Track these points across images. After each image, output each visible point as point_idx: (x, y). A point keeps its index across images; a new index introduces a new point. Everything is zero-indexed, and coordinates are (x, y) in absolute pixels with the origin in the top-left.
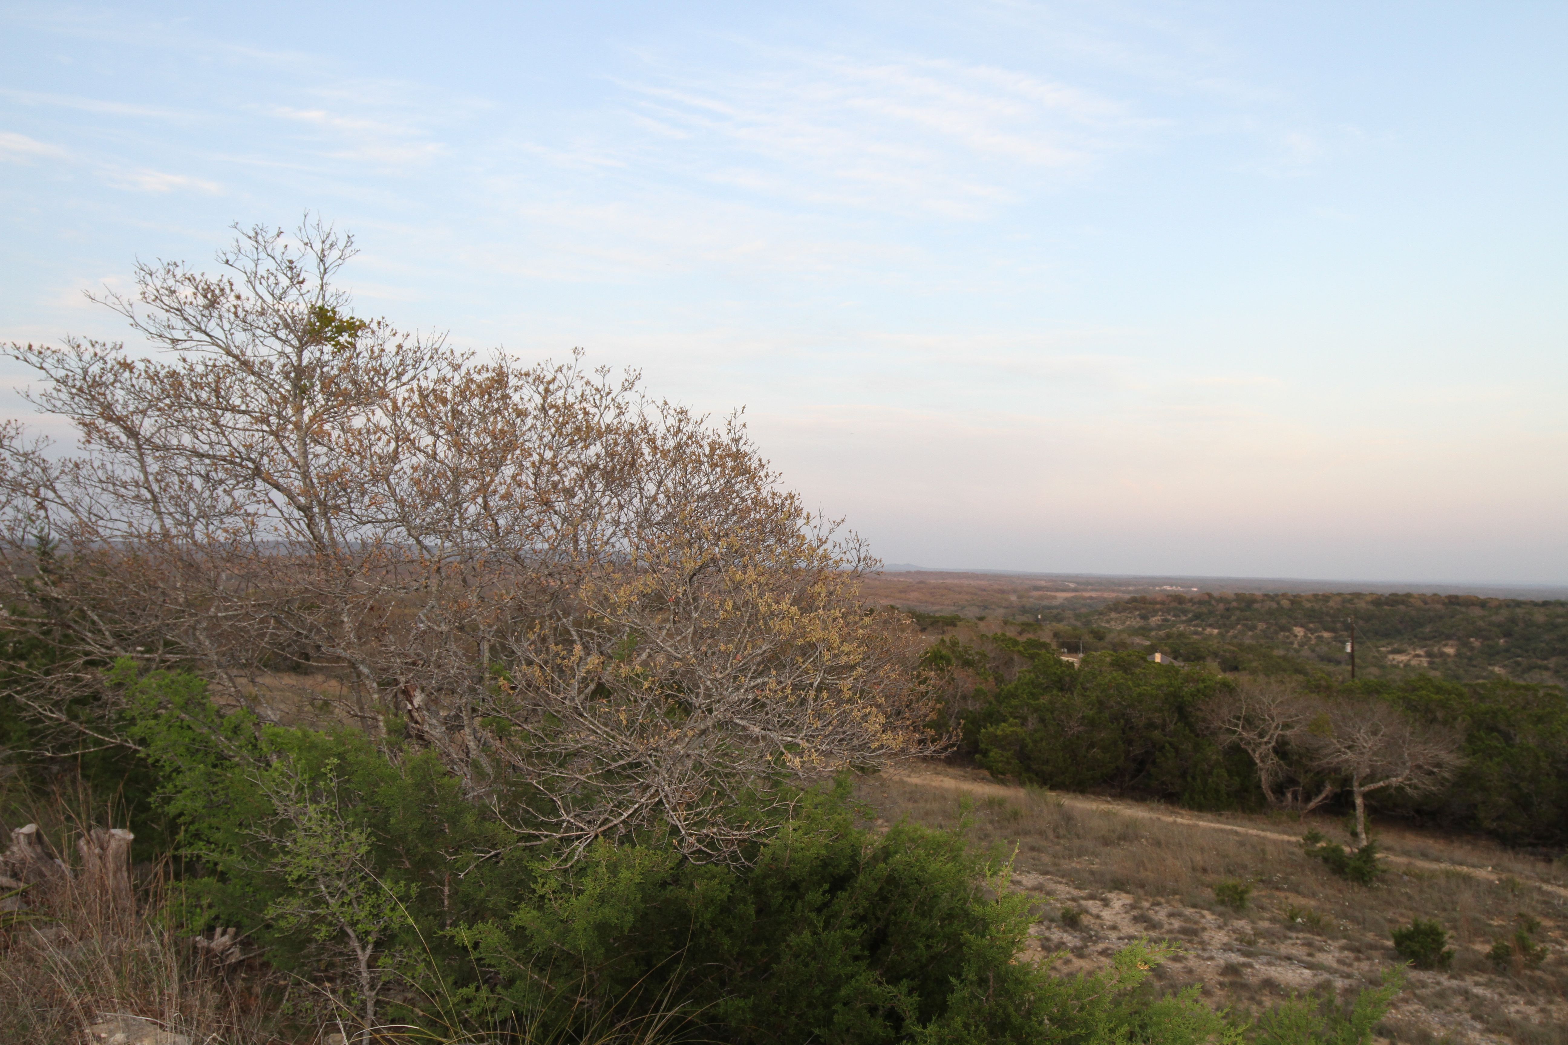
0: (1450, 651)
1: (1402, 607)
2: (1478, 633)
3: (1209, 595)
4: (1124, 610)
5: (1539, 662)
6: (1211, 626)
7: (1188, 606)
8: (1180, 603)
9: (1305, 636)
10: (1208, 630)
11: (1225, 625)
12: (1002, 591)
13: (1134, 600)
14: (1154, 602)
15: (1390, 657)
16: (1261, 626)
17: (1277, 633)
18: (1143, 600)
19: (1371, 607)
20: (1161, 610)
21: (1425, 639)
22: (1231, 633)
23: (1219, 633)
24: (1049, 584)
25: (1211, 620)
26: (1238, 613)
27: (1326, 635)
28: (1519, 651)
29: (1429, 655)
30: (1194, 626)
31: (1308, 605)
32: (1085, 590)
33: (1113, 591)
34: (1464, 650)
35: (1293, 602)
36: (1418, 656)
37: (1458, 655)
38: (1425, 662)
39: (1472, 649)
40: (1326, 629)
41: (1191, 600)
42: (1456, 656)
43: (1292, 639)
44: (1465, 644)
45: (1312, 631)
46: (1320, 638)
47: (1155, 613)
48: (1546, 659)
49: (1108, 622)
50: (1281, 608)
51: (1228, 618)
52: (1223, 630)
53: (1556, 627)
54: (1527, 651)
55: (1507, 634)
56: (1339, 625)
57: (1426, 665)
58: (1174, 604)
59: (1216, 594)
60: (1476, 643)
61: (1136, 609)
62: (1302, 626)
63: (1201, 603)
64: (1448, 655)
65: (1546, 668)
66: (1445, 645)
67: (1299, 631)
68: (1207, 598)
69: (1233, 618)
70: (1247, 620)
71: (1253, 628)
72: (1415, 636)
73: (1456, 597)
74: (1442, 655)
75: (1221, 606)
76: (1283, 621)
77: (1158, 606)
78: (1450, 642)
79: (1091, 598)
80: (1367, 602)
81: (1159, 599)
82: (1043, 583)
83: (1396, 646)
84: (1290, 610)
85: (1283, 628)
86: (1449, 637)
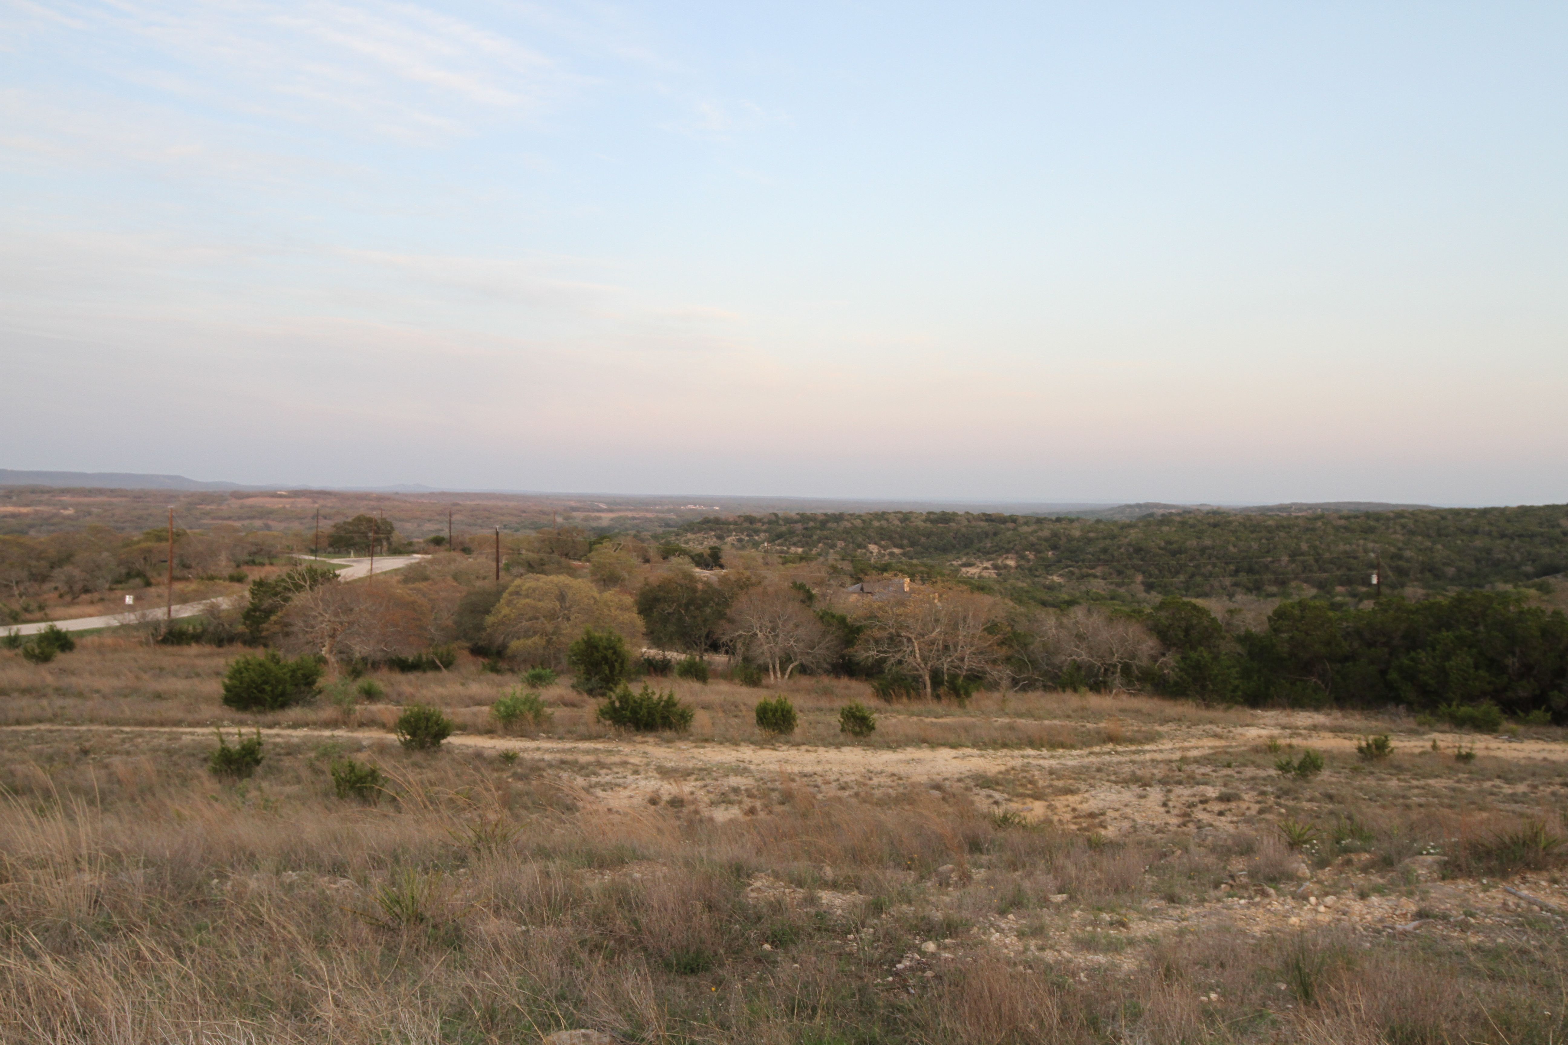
0: (1011, 563)
1: (953, 524)
2: (1032, 547)
3: (776, 515)
4: (699, 531)
5: (1090, 571)
6: (795, 544)
7: (758, 526)
8: (751, 523)
9: (879, 552)
10: (793, 549)
11: (807, 543)
12: (544, 513)
13: (706, 521)
14: (727, 523)
15: (964, 570)
16: (840, 544)
17: (855, 550)
18: (717, 521)
19: (929, 525)
20: (734, 530)
21: (988, 553)
22: (814, 552)
23: (803, 552)
24: (578, 505)
25: (795, 539)
26: (818, 532)
27: (897, 551)
28: (1069, 563)
29: (995, 567)
30: (779, 545)
31: (876, 524)
32: (619, 510)
33: (647, 511)
34: (1022, 562)
35: (864, 522)
36: (986, 568)
37: (1018, 567)
38: (993, 573)
39: (1028, 561)
40: (896, 546)
41: (760, 521)
42: (1016, 568)
43: (868, 555)
44: (1023, 557)
45: (885, 548)
46: (892, 554)
47: (730, 532)
48: (1093, 568)
49: (686, 542)
50: (854, 527)
51: (811, 536)
52: (806, 549)
53: (1090, 541)
54: (1077, 562)
55: (1054, 547)
56: (905, 542)
57: (995, 576)
58: (746, 525)
59: (781, 514)
60: (1031, 556)
61: (712, 530)
62: (875, 543)
63: (770, 522)
64: (1011, 567)
65: (1095, 576)
66: (1007, 558)
67: (873, 548)
68: (774, 518)
69: (815, 537)
70: (827, 538)
71: (833, 546)
72: (979, 551)
73: (989, 515)
74: (1006, 567)
75: (799, 526)
76: (860, 539)
77: (731, 527)
78: (1010, 556)
79: (634, 518)
80: (925, 521)
81: (731, 520)
82: (573, 504)
83: (964, 559)
84: (863, 528)
85: (860, 546)
86: (1008, 551)
